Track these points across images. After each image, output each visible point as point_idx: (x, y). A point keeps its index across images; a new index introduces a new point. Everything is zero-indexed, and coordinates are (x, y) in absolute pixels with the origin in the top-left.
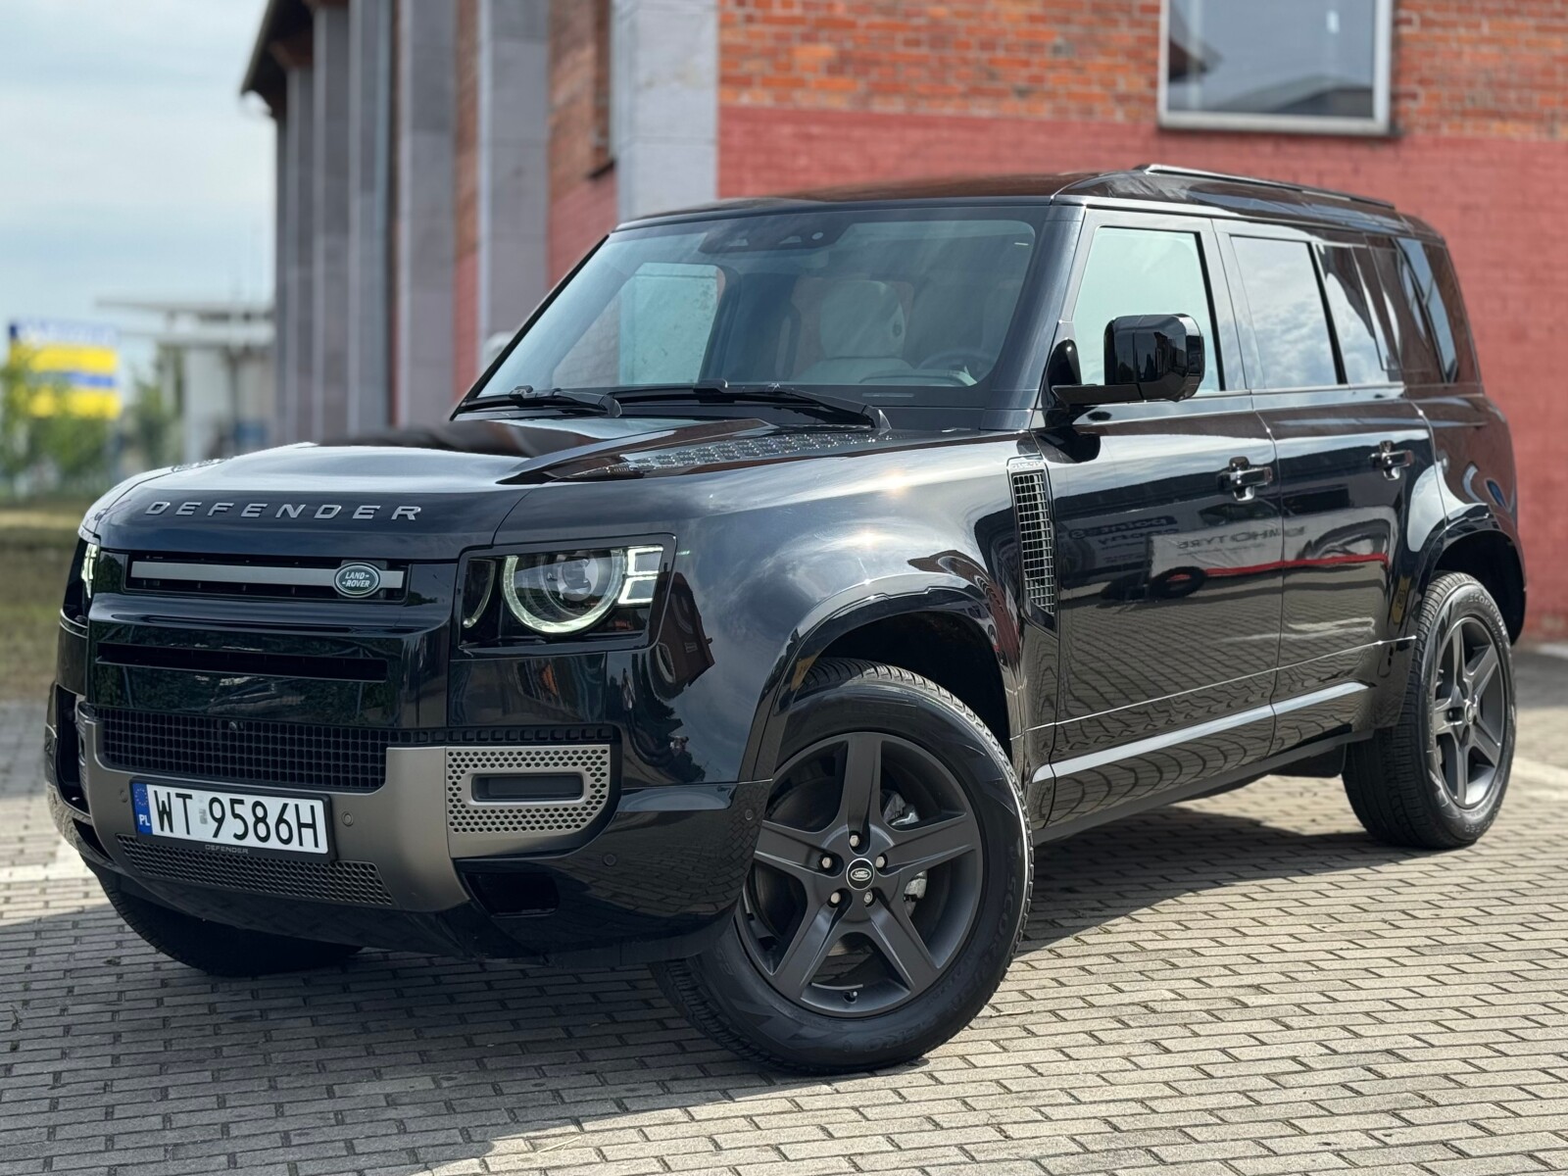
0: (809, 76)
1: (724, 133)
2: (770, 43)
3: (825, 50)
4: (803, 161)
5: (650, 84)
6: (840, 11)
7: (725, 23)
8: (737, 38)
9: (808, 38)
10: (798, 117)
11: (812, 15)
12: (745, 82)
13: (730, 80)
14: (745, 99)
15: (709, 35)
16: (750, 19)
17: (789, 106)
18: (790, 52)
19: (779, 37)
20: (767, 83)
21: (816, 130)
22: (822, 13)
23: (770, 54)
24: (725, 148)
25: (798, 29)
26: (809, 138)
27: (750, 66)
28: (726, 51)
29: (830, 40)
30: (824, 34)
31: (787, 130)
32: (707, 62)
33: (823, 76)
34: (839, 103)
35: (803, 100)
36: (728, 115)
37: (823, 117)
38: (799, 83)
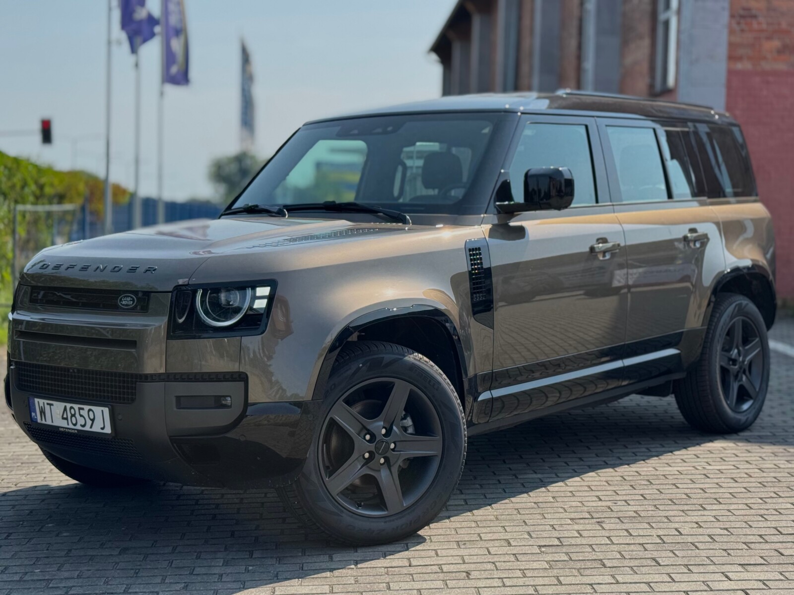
0: (769, 55)
1: (729, 81)
2: (751, 41)
3: (776, 43)
4: (765, 93)
6: (784, 26)
7: (731, 32)
8: (736, 39)
9: (769, 38)
10: (763, 73)
11: (771, 28)
12: (740, 59)
13: (732, 57)
14: (739, 66)
15: (724, 38)
16: (742, 31)
17: (759, 69)
18: (760, 44)
19: (755, 38)
20: (749, 58)
21: (771, 79)
22: (775, 27)
23: (751, 46)
24: (729, 87)
25: (764, 35)
26: (768, 82)
27: (742, 52)
28: (732, 46)
29: (778, 39)
30: (776, 36)
31: (758, 79)
32: (722, 51)
33: (775, 55)
35: (766, 66)
36: (731, 73)
37: (775, 73)
38: (765, 58)
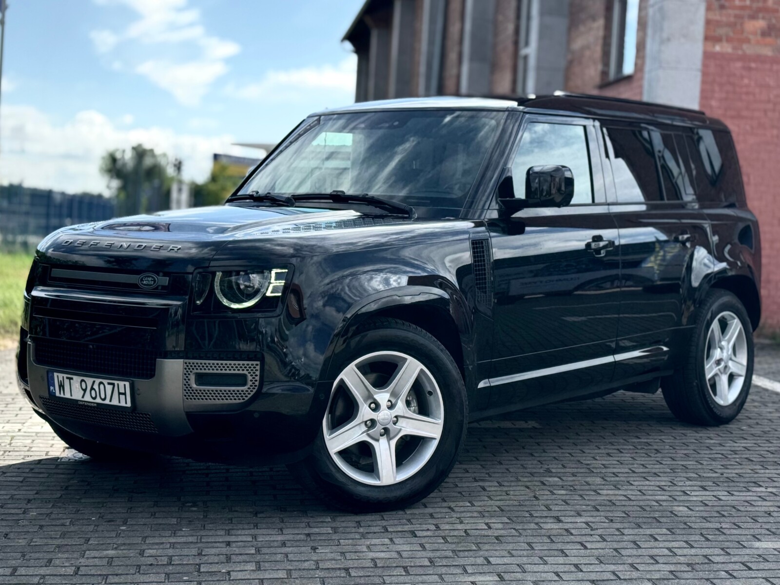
0: (751, 37)
1: (705, 65)
2: (732, 19)
4: (746, 81)
5: (669, 40)
7: (709, 8)
8: (716, 16)
9: (753, 17)
10: (744, 58)
11: (755, 5)
12: (718, 40)
13: (709, 38)
14: (718, 48)
15: (700, 14)
16: (722, 7)
17: (740, 52)
18: (742, 24)
19: (736, 16)
20: (729, 40)
21: (753, 65)
22: (760, 4)
23: (732, 25)
24: (705, 74)
25: (747, 13)
26: (750, 69)
27: (722, 31)
28: (708, 22)
29: (763, 18)
30: (761, 15)
31: (739, 65)
32: (699, 29)
33: (759, 37)
34: (767, 52)
35: (748, 49)
36: (708, 56)
37: (759, 59)
38: (748, 41)
